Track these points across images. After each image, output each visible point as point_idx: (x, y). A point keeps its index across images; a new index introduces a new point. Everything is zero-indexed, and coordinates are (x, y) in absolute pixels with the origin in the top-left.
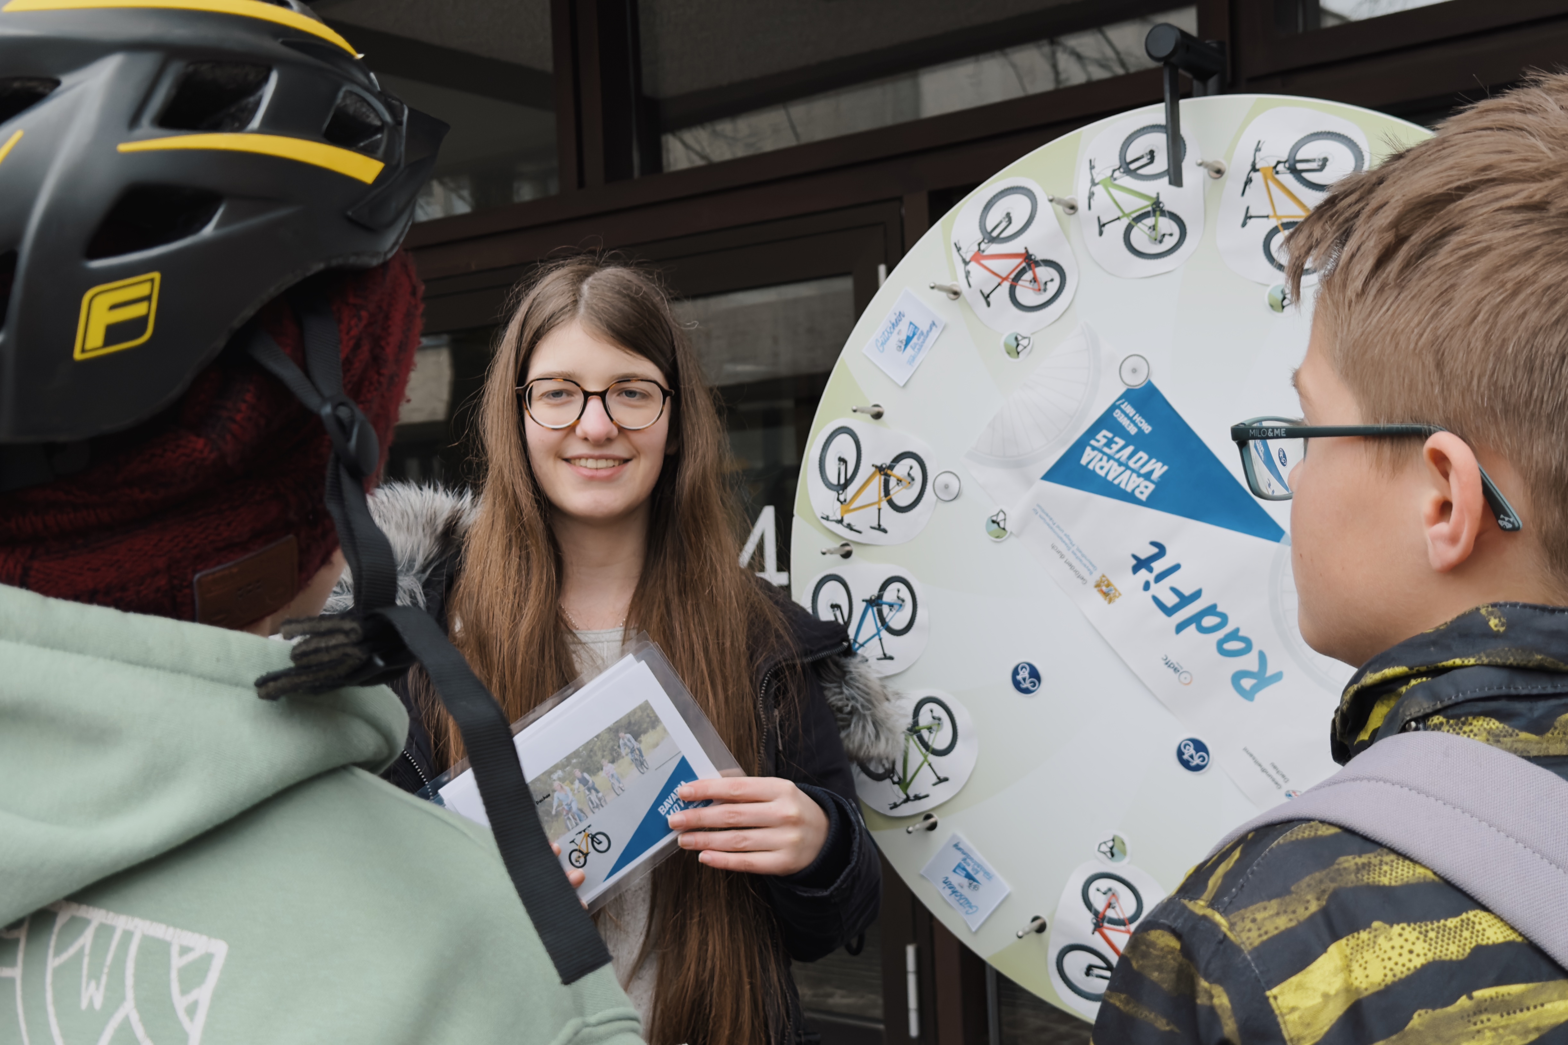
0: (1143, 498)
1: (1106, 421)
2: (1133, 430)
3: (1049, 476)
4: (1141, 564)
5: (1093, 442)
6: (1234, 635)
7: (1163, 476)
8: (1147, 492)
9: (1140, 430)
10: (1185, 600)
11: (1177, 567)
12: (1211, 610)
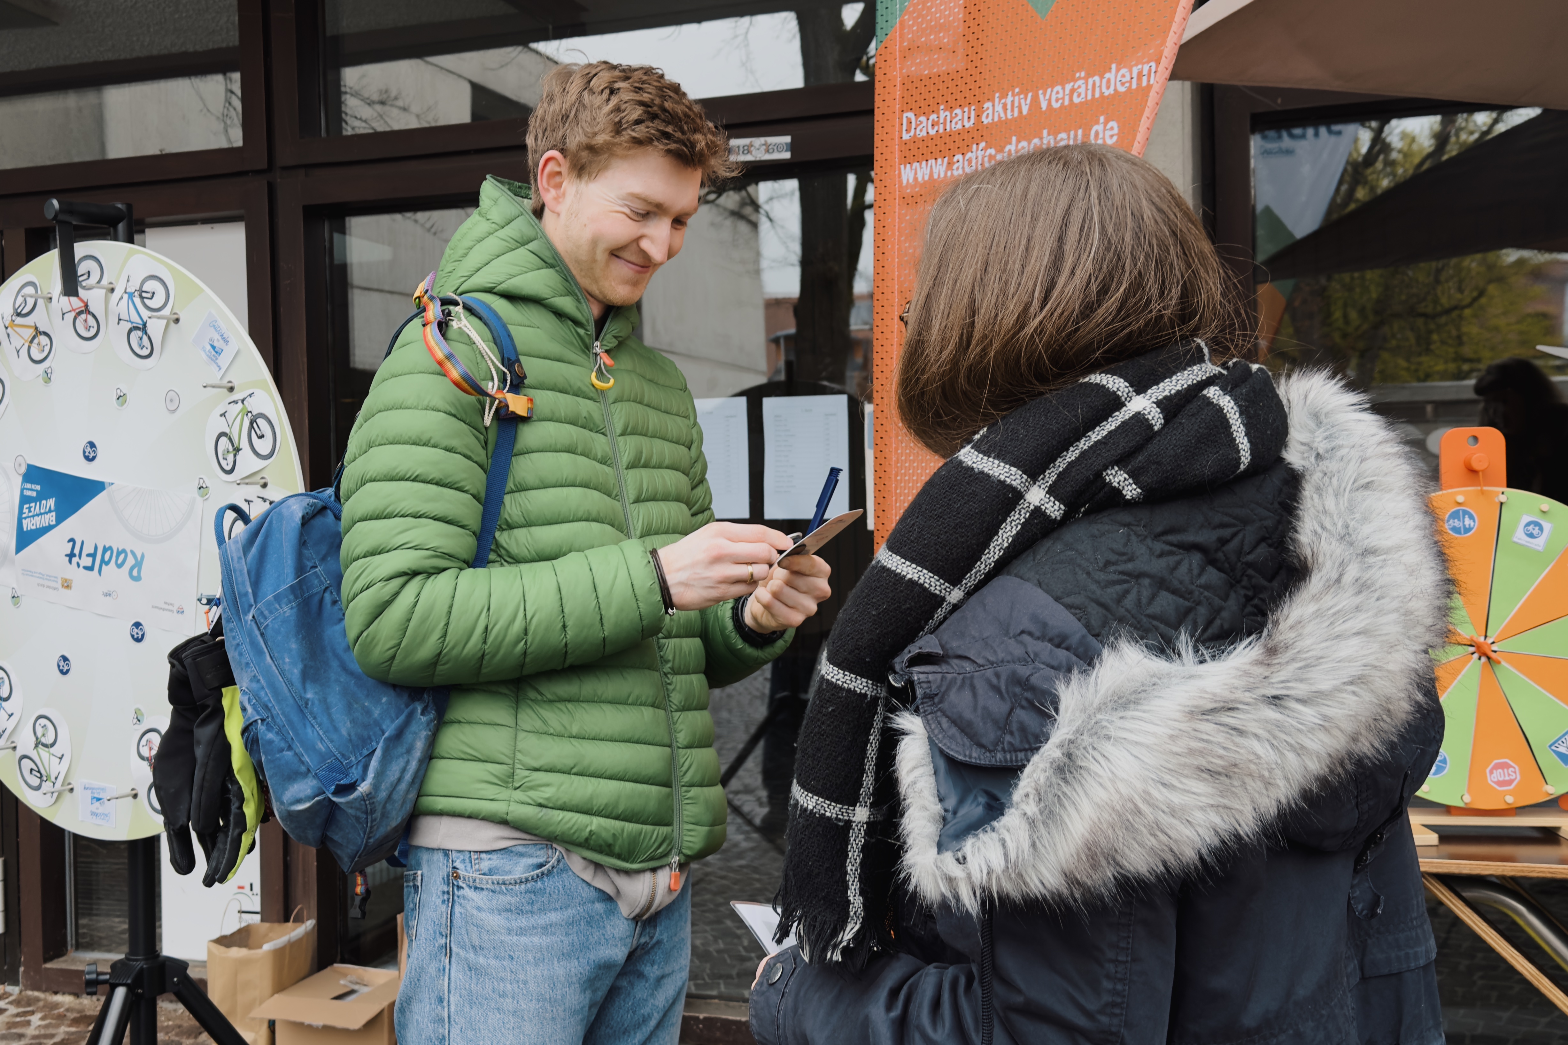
0: (54, 523)
1: (24, 500)
2: (34, 494)
3: (18, 550)
4: (71, 556)
5: (24, 516)
6: (119, 553)
7: (55, 505)
8: (54, 518)
9: (37, 491)
10: (93, 555)
11: (83, 543)
12: (105, 550)
